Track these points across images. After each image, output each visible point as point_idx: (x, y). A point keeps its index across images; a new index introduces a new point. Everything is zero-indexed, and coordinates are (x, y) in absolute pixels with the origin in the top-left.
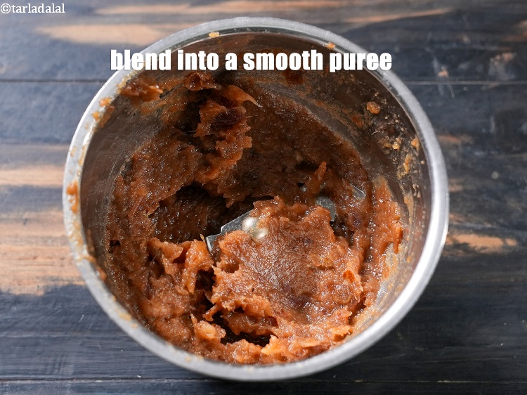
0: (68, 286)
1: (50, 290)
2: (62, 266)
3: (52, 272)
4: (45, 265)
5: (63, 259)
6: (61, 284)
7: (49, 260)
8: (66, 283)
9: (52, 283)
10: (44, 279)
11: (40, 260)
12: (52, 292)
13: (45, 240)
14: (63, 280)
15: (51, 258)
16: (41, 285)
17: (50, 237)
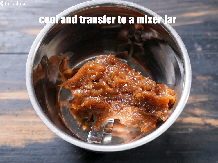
0: (35, 143)
1: (27, 145)
2: (33, 134)
3: (28, 137)
4: (25, 134)
5: (33, 131)
6: (32, 142)
7: (27, 132)
8: (35, 142)
9: (28, 142)
10: (25, 140)
11: (23, 132)
12: (28, 146)
13: (25, 123)
14: (33, 140)
15: (27, 131)
16: (24, 142)
17: (27, 122)
